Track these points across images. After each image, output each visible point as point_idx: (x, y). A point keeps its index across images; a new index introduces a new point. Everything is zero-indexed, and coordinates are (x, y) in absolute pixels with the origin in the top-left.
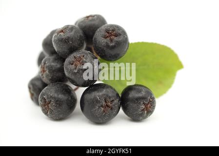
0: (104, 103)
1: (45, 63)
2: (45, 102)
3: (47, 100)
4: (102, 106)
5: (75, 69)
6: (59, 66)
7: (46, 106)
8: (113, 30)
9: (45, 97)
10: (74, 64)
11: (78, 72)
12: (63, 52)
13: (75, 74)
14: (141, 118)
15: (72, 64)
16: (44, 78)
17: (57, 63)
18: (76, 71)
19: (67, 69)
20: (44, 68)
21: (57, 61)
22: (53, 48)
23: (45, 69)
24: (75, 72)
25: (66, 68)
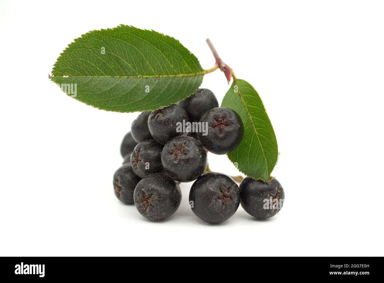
0: (220, 193)
1: (139, 151)
2: (144, 196)
3: (147, 194)
4: (219, 198)
5: (176, 159)
6: (157, 154)
7: (145, 202)
8: (224, 118)
9: (143, 190)
10: (174, 153)
11: (178, 164)
12: (162, 136)
13: (175, 165)
14: (268, 215)
15: (172, 154)
16: (138, 170)
17: (155, 150)
18: (176, 162)
19: (166, 160)
20: (138, 156)
21: (154, 148)
22: (149, 132)
23: (140, 158)
24: (175, 164)
25: (164, 158)
